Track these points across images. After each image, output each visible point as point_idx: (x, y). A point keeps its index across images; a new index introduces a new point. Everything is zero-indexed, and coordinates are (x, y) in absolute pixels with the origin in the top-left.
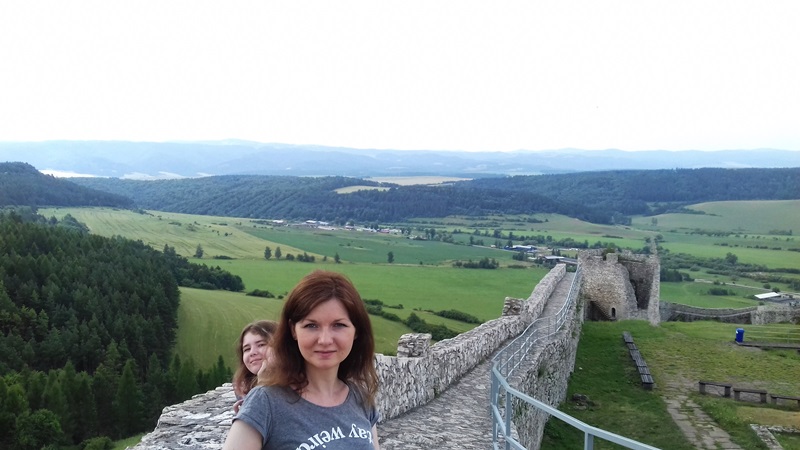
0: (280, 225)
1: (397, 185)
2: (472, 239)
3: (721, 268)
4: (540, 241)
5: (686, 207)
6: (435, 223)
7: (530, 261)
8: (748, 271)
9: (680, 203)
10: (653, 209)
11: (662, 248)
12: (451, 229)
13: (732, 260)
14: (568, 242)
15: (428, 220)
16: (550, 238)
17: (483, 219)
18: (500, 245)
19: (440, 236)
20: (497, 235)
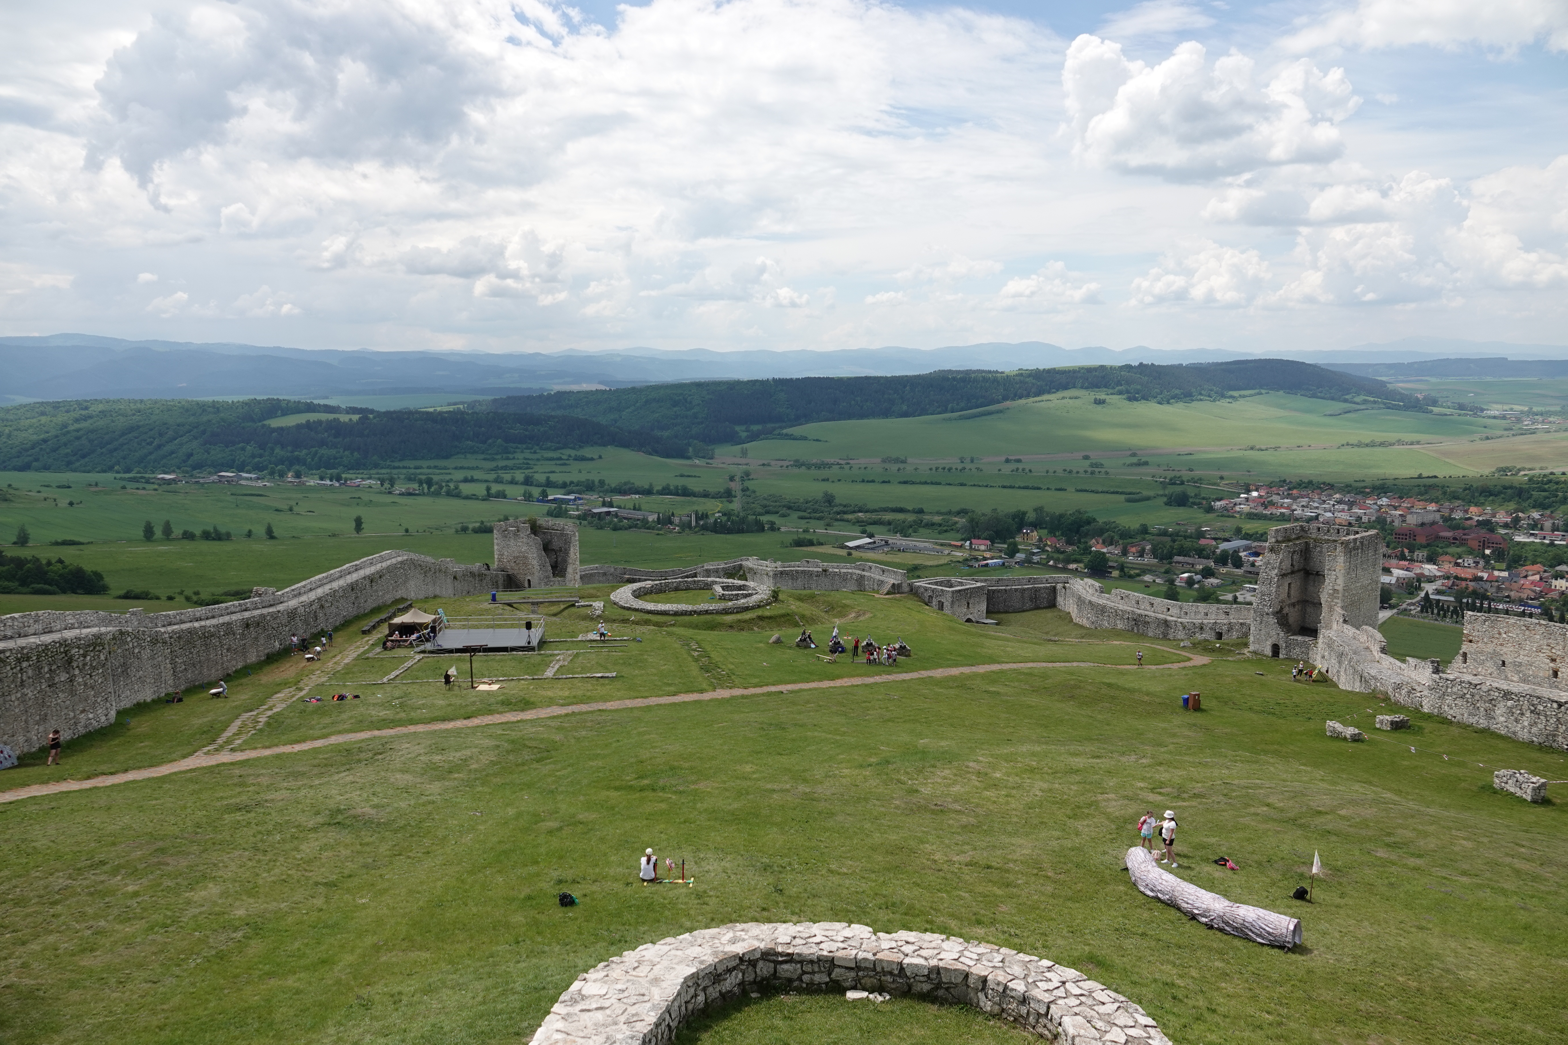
0: (169, 482)
1: (372, 411)
2: (488, 489)
3: (815, 511)
4: (589, 487)
5: (785, 431)
6: (436, 467)
7: (571, 517)
8: (845, 513)
9: (777, 425)
10: (744, 435)
11: (748, 489)
12: (459, 475)
13: (829, 500)
14: (627, 487)
15: (425, 463)
16: (602, 482)
17: (508, 459)
18: (530, 495)
19: (441, 487)
20: (528, 482)
